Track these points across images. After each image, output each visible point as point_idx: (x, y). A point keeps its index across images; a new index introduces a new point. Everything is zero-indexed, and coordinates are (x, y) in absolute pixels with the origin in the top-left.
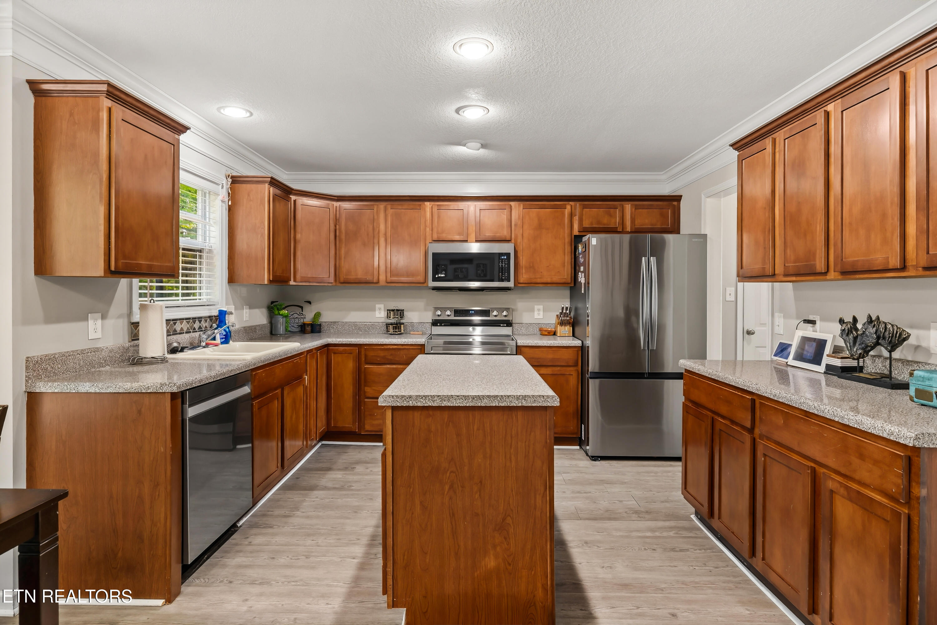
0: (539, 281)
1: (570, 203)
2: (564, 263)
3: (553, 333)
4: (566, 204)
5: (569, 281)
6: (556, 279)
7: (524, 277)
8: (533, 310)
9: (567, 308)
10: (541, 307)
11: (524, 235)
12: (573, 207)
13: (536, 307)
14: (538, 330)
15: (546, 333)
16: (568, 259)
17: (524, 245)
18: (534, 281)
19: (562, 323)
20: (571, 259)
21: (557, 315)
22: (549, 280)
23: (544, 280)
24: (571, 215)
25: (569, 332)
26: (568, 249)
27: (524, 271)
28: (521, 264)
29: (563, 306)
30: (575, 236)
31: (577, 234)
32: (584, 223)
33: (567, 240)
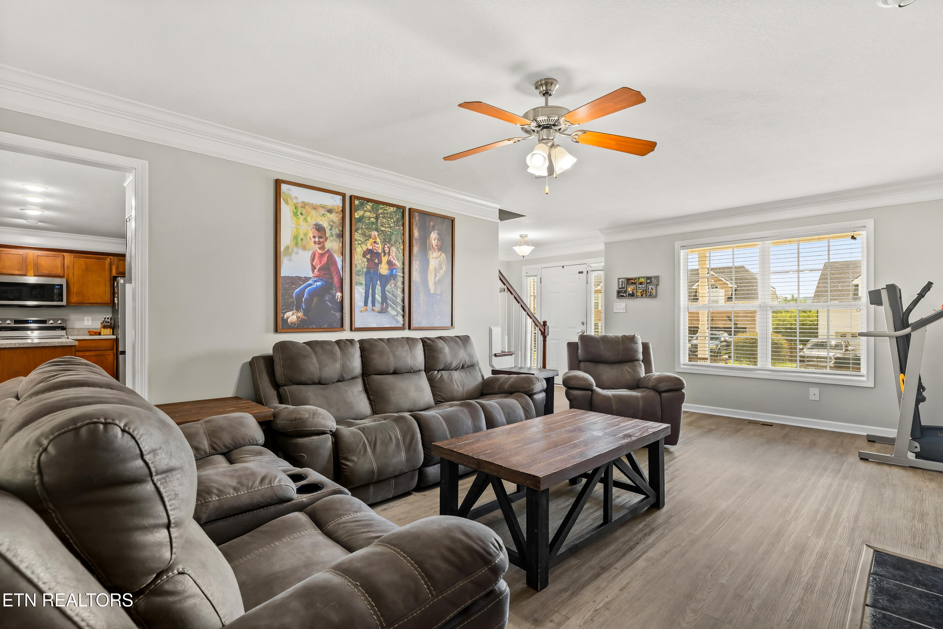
0: (86, 302)
1: (110, 257)
2: (106, 291)
3: (98, 334)
4: (106, 258)
5: (110, 303)
6: (99, 301)
7: (74, 299)
8: (83, 320)
9: (108, 318)
10: (90, 318)
11: (74, 273)
12: (112, 260)
13: (86, 318)
14: (87, 332)
15: (93, 334)
16: (108, 289)
17: (74, 280)
18: (82, 302)
19: (105, 327)
20: (111, 290)
21: (101, 323)
22: (94, 301)
23: (91, 302)
24: (111, 265)
25: (110, 332)
26: (108, 284)
27: (74, 295)
28: (72, 291)
29: (105, 317)
30: (113, 276)
31: (115, 275)
32: (120, 269)
33: (108, 278)
